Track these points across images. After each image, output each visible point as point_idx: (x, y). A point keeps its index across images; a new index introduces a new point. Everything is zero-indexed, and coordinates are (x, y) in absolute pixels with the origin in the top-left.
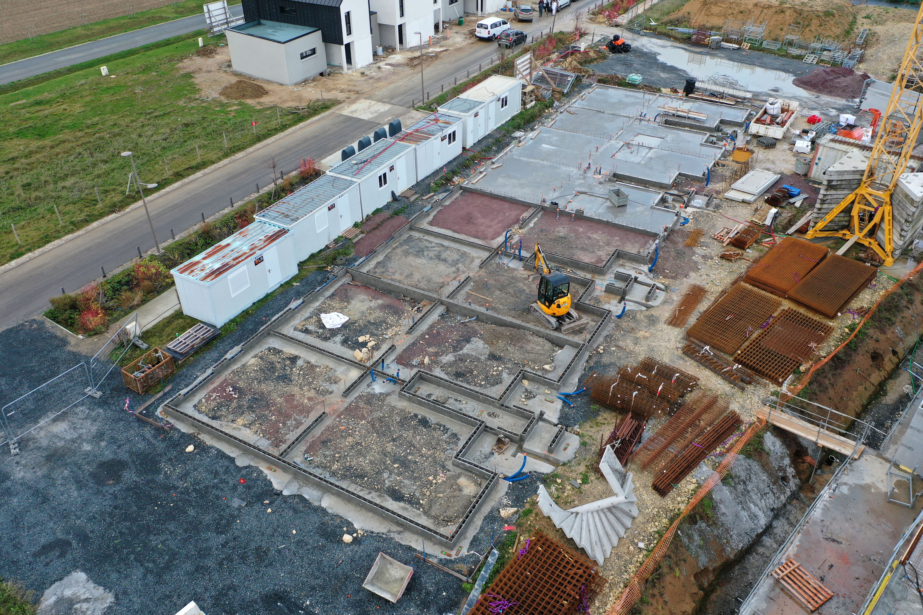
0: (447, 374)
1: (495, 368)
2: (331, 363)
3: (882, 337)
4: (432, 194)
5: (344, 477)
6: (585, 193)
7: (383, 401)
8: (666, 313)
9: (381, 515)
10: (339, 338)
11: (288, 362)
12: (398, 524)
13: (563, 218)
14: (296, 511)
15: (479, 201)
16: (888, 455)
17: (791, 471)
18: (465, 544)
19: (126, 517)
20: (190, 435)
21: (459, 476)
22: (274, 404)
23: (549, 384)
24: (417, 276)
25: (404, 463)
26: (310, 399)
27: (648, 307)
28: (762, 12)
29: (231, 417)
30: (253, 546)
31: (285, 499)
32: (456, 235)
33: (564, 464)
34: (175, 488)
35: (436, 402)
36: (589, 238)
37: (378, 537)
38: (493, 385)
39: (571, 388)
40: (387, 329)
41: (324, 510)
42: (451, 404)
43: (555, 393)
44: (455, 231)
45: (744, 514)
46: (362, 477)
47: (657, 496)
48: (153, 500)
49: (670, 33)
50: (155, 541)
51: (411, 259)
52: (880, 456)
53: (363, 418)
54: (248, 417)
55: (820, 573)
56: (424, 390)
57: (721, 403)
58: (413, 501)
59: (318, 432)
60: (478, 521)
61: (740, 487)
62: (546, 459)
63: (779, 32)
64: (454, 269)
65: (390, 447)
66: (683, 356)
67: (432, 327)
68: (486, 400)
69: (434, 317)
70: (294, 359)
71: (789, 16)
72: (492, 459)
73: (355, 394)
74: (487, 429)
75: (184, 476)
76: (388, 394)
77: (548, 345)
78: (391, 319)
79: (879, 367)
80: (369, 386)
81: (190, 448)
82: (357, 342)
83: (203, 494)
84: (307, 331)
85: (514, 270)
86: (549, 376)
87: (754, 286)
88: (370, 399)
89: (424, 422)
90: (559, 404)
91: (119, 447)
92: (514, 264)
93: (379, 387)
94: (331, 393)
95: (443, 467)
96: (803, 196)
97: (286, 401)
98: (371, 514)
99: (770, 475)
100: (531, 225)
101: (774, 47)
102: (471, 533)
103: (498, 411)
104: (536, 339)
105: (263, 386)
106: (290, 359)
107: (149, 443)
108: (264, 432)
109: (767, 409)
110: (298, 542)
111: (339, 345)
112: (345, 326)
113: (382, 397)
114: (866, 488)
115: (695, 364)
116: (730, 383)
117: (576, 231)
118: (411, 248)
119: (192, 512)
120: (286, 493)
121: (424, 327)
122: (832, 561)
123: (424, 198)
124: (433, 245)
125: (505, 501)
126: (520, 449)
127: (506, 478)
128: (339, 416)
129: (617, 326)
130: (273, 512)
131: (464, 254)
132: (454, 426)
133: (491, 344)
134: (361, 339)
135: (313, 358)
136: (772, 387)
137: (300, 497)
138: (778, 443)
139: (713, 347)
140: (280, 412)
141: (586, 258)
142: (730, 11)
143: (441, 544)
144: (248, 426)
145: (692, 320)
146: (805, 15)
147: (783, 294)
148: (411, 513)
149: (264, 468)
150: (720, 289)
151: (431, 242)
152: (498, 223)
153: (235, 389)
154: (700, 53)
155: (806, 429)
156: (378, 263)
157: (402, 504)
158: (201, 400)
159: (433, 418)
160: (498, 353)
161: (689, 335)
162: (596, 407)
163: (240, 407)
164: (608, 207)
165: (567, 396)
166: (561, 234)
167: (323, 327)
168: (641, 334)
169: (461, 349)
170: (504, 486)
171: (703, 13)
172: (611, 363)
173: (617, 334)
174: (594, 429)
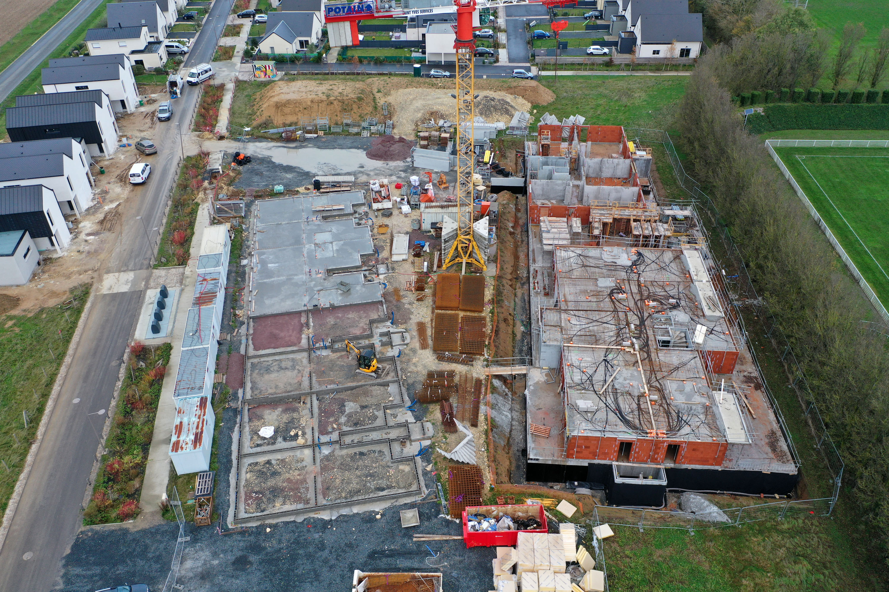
0: (350, 427)
1: (369, 412)
2: (291, 453)
3: (503, 310)
4: (236, 330)
5: (352, 496)
6: (322, 290)
7: (334, 456)
8: (416, 344)
9: (384, 500)
10: (280, 439)
11: (268, 466)
12: (393, 498)
13: (325, 312)
14: (346, 522)
15: (269, 321)
16: (537, 366)
17: (506, 390)
18: (424, 489)
19: (274, 573)
20: (260, 525)
21: (398, 467)
22: (285, 488)
23: (399, 406)
24: (281, 385)
25: (371, 475)
26: (299, 475)
27: (407, 344)
28: (318, 106)
29: (270, 506)
30: (343, 545)
31: (336, 520)
32: (278, 350)
33: (433, 437)
34: (281, 549)
35: (359, 442)
36: (349, 318)
37: (390, 508)
38: (375, 420)
39: (408, 403)
40: (299, 421)
41: (357, 514)
42: (365, 439)
43: (404, 409)
44: (274, 348)
45: (503, 417)
46: (359, 491)
47: (474, 428)
48: (278, 559)
49: (266, 135)
50: (299, 572)
51: (266, 377)
52: (535, 367)
53: (334, 468)
54: (279, 501)
55: (542, 423)
56: (348, 440)
57: (469, 376)
58: (389, 487)
59: (319, 486)
60: (421, 478)
61: (497, 407)
62: (424, 439)
63: (336, 118)
64: (296, 371)
65: (358, 473)
66: (440, 362)
67: (320, 408)
68: (379, 428)
69: (316, 403)
70: (269, 462)
71: (337, 106)
72: (404, 452)
73: (318, 461)
74: (393, 440)
75: (280, 541)
76: (333, 452)
77: (382, 388)
78: (295, 415)
79: (508, 325)
80: (320, 453)
81: (268, 530)
82: (291, 436)
83: (297, 542)
84: (258, 445)
85: (328, 355)
86: (395, 403)
87: (442, 310)
88: (327, 458)
89: (362, 454)
90: (409, 413)
91: (232, 551)
92: (324, 353)
93: (326, 451)
94: (306, 466)
95: (388, 467)
96: (427, 244)
97: (289, 483)
98: (378, 503)
99: (502, 396)
100: (312, 324)
101: (338, 130)
102: (423, 484)
103: (388, 431)
104: (373, 388)
105: (269, 483)
106: (267, 463)
107: (244, 541)
108: (294, 502)
109: (486, 369)
110: (359, 532)
111: (284, 443)
112: (276, 432)
113: (332, 454)
114: (537, 383)
115: (447, 363)
116: (466, 365)
117: (338, 317)
118: (260, 370)
119: (301, 552)
120: (333, 518)
121: (316, 410)
122: (543, 416)
123: (234, 334)
124: (271, 362)
125: (424, 464)
126: (411, 441)
127: (417, 456)
128: (322, 474)
129: (401, 362)
130: (337, 528)
131: (293, 360)
132: (377, 448)
133: (356, 401)
134: (292, 433)
135: (279, 456)
136: (482, 358)
137: (341, 515)
138: (498, 381)
139: (448, 351)
140: (292, 490)
141: (357, 332)
142: (297, 109)
143: (416, 494)
144: (284, 503)
145: (430, 342)
146: (346, 102)
147: (457, 309)
148: (393, 492)
149: (312, 515)
150: (430, 319)
151: (268, 361)
152: (293, 331)
153: (256, 493)
154: (296, 148)
155: (505, 370)
156: (252, 388)
157: (386, 491)
158: (245, 508)
159: (364, 449)
160: (364, 404)
161: (435, 350)
162: (425, 405)
163: (269, 499)
164: (341, 294)
165: (410, 407)
166: (332, 323)
167: (265, 438)
168: (414, 360)
169: (345, 411)
170: (418, 459)
171: (279, 114)
172: (414, 382)
173: (404, 366)
174: (432, 416)
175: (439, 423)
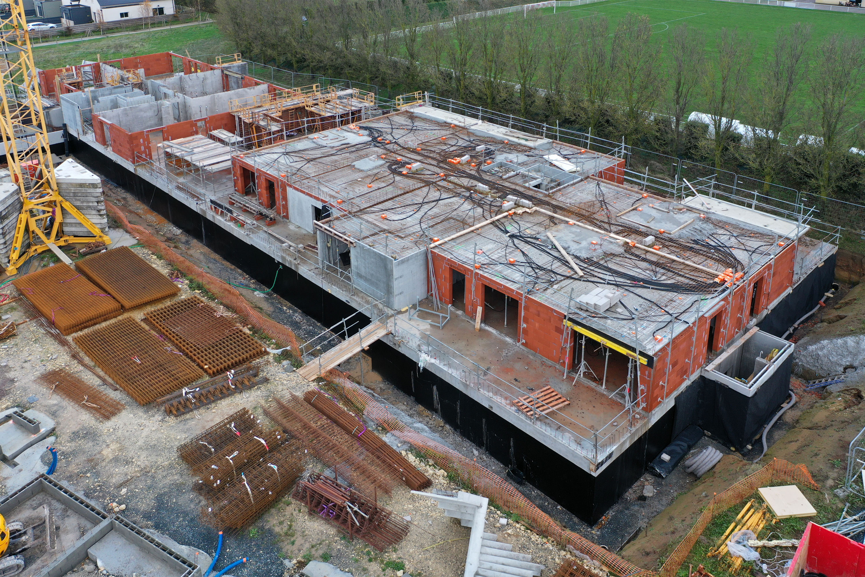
27: (51, 433)
39: (203, 558)
47: (431, 489)
52: (390, 316)
55: (525, 388)
66: (179, 419)
87: (81, 330)
115: (202, 410)
116: (250, 388)
122: (509, 378)
129: (70, 478)
136: (269, 359)
145: (114, 395)
161: (146, 404)
162: (253, 531)
165: (216, 565)
168: (108, 453)
172: (159, 499)
173: (89, 481)
174: (299, 541)
175: (339, 545)
